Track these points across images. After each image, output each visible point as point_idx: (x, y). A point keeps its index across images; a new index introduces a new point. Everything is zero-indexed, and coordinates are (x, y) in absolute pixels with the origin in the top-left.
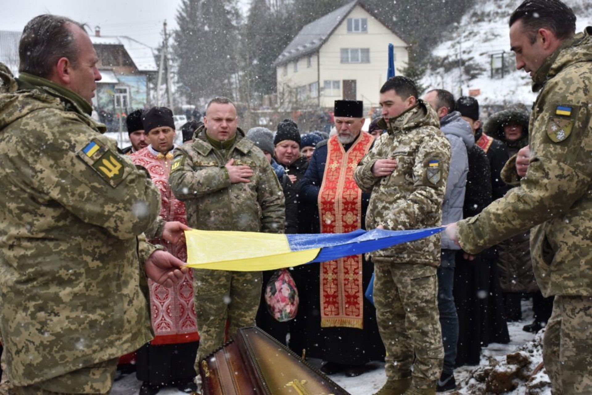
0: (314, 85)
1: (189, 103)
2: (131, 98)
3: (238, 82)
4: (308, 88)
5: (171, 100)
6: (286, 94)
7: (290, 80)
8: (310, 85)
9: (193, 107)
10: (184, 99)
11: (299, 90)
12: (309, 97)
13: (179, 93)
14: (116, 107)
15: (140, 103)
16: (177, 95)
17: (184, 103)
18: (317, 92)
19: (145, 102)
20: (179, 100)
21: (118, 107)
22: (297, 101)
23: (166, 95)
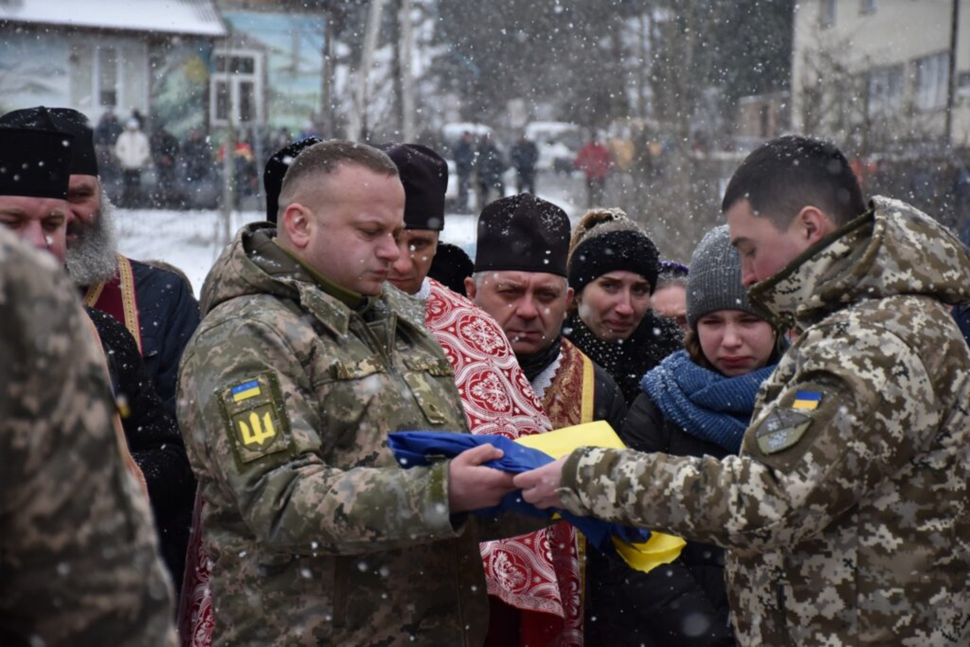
0: (935, 62)
1: (467, 116)
2: (269, 94)
3: (647, 44)
4: (910, 74)
5: (408, 104)
6: (827, 98)
7: (845, 45)
8: (918, 62)
9: (482, 130)
10: (454, 101)
11: (875, 81)
12: (912, 110)
13: (437, 79)
14: (214, 121)
15: (300, 110)
16: (428, 88)
17: (453, 115)
18: (944, 88)
19: (317, 107)
20: (435, 103)
21: (223, 123)
22: (869, 122)
23: (389, 86)
